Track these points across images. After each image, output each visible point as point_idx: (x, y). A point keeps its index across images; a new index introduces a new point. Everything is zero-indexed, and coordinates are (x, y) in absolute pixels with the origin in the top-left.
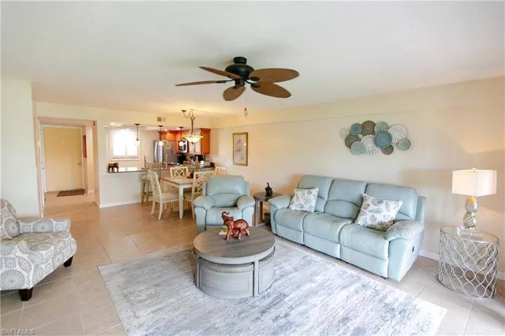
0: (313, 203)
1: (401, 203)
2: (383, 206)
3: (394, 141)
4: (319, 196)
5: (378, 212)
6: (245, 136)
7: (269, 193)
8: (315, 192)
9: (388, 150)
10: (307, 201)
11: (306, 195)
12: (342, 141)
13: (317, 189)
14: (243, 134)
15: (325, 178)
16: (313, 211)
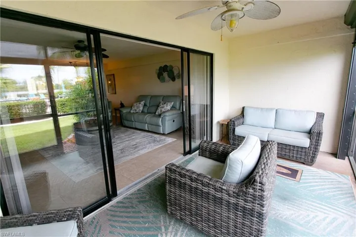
0: (141, 108)
1: (173, 103)
2: (165, 105)
3: (175, 75)
4: (145, 105)
5: (163, 107)
6: (113, 76)
7: (122, 105)
8: (143, 103)
9: (173, 79)
10: (138, 107)
11: (138, 104)
12: (156, 76)
13: (144, 102)
14: (111, 75)
15: (147, 96)
16: (140, 112)
